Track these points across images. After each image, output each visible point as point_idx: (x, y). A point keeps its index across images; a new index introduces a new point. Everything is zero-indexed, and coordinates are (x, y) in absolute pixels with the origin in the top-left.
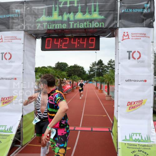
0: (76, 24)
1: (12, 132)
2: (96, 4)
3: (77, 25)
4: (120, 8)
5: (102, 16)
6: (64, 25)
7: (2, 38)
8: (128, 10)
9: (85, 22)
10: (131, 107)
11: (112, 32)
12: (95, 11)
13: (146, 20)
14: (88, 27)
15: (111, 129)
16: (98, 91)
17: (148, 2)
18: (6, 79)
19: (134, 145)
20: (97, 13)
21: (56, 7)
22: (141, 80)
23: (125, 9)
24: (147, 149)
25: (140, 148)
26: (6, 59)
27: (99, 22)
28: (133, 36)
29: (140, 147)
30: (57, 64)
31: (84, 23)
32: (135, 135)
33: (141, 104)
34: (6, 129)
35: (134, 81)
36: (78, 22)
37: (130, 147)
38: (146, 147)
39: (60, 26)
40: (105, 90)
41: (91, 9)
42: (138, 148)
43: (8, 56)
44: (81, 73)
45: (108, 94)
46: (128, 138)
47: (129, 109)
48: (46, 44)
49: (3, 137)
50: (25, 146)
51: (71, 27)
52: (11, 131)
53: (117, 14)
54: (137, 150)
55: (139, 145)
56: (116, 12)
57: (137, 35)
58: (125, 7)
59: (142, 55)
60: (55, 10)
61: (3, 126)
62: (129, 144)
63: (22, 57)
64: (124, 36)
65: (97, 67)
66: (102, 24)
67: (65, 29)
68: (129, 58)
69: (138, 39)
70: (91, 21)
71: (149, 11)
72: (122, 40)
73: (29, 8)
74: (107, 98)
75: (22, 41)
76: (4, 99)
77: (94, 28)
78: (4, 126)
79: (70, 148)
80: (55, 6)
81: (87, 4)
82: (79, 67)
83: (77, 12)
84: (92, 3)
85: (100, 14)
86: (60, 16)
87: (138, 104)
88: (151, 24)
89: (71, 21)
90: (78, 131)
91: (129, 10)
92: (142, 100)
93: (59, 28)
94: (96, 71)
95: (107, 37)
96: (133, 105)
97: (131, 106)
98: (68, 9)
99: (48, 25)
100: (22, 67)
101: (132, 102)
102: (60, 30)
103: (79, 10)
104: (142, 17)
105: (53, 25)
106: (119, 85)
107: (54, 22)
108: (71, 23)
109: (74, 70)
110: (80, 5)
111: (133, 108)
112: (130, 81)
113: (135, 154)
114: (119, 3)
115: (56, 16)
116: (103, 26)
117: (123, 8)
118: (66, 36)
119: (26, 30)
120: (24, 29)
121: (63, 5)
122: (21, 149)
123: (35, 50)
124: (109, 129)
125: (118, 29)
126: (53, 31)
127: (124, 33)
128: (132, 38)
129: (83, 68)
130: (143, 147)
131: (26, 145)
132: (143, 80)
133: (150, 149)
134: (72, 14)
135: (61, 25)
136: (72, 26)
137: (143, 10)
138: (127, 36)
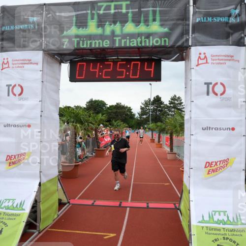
0: (125, 40)
1: (24, 210)
2: (156, 10)
3: (125, 43)
4: (193, 15)
5: (165, 28)
6: (106, 42)
7: (8, 62)
8: (205, 18)
9: (138, 37)
10: (211, 171)
11: (180, 52)
12: (154, 20)
13: (232, 34)
14: (143, 44)
15: (177, 205)
16: (154, 145)
17: (237, 6)
18: (15, 126)
19: (216, 229)
20: (157, 23)
21: (94, 14)
22: (226, 128)
23: (200, 18)
24: (236, 235)
25: (225, 234)
26: (15, 95)
27: (161, 38)
28: (214, 60)
29: (225, 232)
30: (89, 102)
31: (136, 39)
32: (217, 213)
33: (227, 165)
34: (15, 205)
35: (215, 129)
36: (128, 38)
37: (211, 232)
38: (235, 233)
39: (99, 43)
40: (166, 144)
41: (149, 17)
42: (222, 235)
43: (17, 90)
44: (126, 117)
45: (172, 149)
46: (206, 218)
47: (208, 174)
48: (77, 72)
49: (11, 217)
50: (43, 232)
51: (117, 45)
52: (23, 208)
53: (189, 25)
54: (222, 237)
55: (224, 229)
56: (187, 22)
57: (220, 58)
58: (201, 13)
59: (227, 89)
60: (92, 18)
61: (9, 200)
62: (208, 228)
63: (39, 91)
64: (199, 60)
65: (152, 108)
66: (165, 41)
67: (108, 48)
68: (208, 94)
69: (222, 63)
70: (148, 36)
71: (238, 21)
72: (197, 66)
73: (50, 15)
74: (169, 157)
75: (40, 67)
76: (11, 158)
77: (152, 46)
78: (11, 199)
79: (115, 235)
80: (91, 12)
81: (142, 9)
82: (123, 107)
83: (126, 21)
84: (149, 7)
85: (162, 25)
86: (100, 28)
87: (221, 165)
88: (242, 41)
89: (118, 36)
90: (127, 207)
91: (207, 19)
92: (228, 159)
93: (97, 46)
94: (151, 113)
95: (173, 61)
96: (214, 166)
97: (212, 168)
98: (112, 17)
99: (81, 42)
100: (40, 106)
101: (212, 162)
102: (99, 50)
103: (130, 19)
104: (228, 29)
105: (89, 42)
106: (192, 136)
107: (90, 37)
108: (117, 39)
109: (117, 112)
110: (130, 11)
111: (214, 172)
112: (210, 129)
113: (218, 243)
114: (191, 9)
115: (92, 28)
116: (167, 44)
117: (197, 15)
118: (108, 59)
119: (46, 49)
120: (43, 48)
121: (104, 10)
122: (38, 237)
123: (59, 80)
124: (175, 204)
125: (190, 49)
126: (89, 51)
127: (200, 54)
128: (212, 61)
129: (130, 109)
130: (230, 233)
131: (46, 229)
132: (230, 128)
133: (241, 235)
134: (118, 24)
135: (101, 41)
136: (119, 44)
137: (229, 19)
138: (204, 59)
